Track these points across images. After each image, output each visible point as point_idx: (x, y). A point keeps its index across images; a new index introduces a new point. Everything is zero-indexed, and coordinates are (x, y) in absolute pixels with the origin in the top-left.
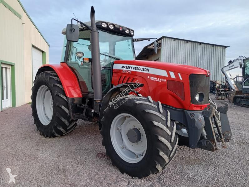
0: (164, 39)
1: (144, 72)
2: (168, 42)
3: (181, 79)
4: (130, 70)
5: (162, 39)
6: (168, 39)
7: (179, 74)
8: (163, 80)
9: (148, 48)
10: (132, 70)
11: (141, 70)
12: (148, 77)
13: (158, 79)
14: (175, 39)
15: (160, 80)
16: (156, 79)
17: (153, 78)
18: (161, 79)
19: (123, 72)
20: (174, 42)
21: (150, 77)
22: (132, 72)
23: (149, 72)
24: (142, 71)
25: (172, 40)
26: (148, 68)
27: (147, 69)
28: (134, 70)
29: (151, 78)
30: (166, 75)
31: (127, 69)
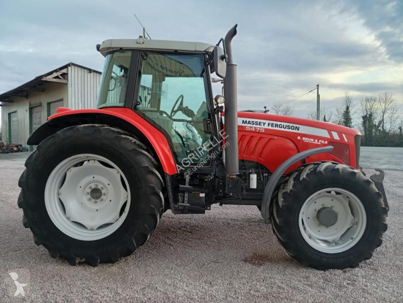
0: (73, 67)
1: (290, 130)
2: (80, 74)
3: (346, 140)
4: (262, 126)
5: (69, 68)
6: (80, 69)
7: (344, 135)
8: (323, 142)
9: (44, 79)
10: (266, 126)
11: (285, 128)
12: (299, 138)
13: (316, 140)
14: (90, 71)
15: (318, 142)
16: (313, 140)
17: (307, 139)
18: (320, 141)
19: (248, 129)
20: (89, 75)
21: (302, 138)
22: (266, 129)
23: (299, 132)
24: (286, 130)
25: (86, 71)
26: (298, 126)
27: (296, 127)
28: (270, 127)
29: (304, 139)
30: (328, 136)
31: (255, 126)
